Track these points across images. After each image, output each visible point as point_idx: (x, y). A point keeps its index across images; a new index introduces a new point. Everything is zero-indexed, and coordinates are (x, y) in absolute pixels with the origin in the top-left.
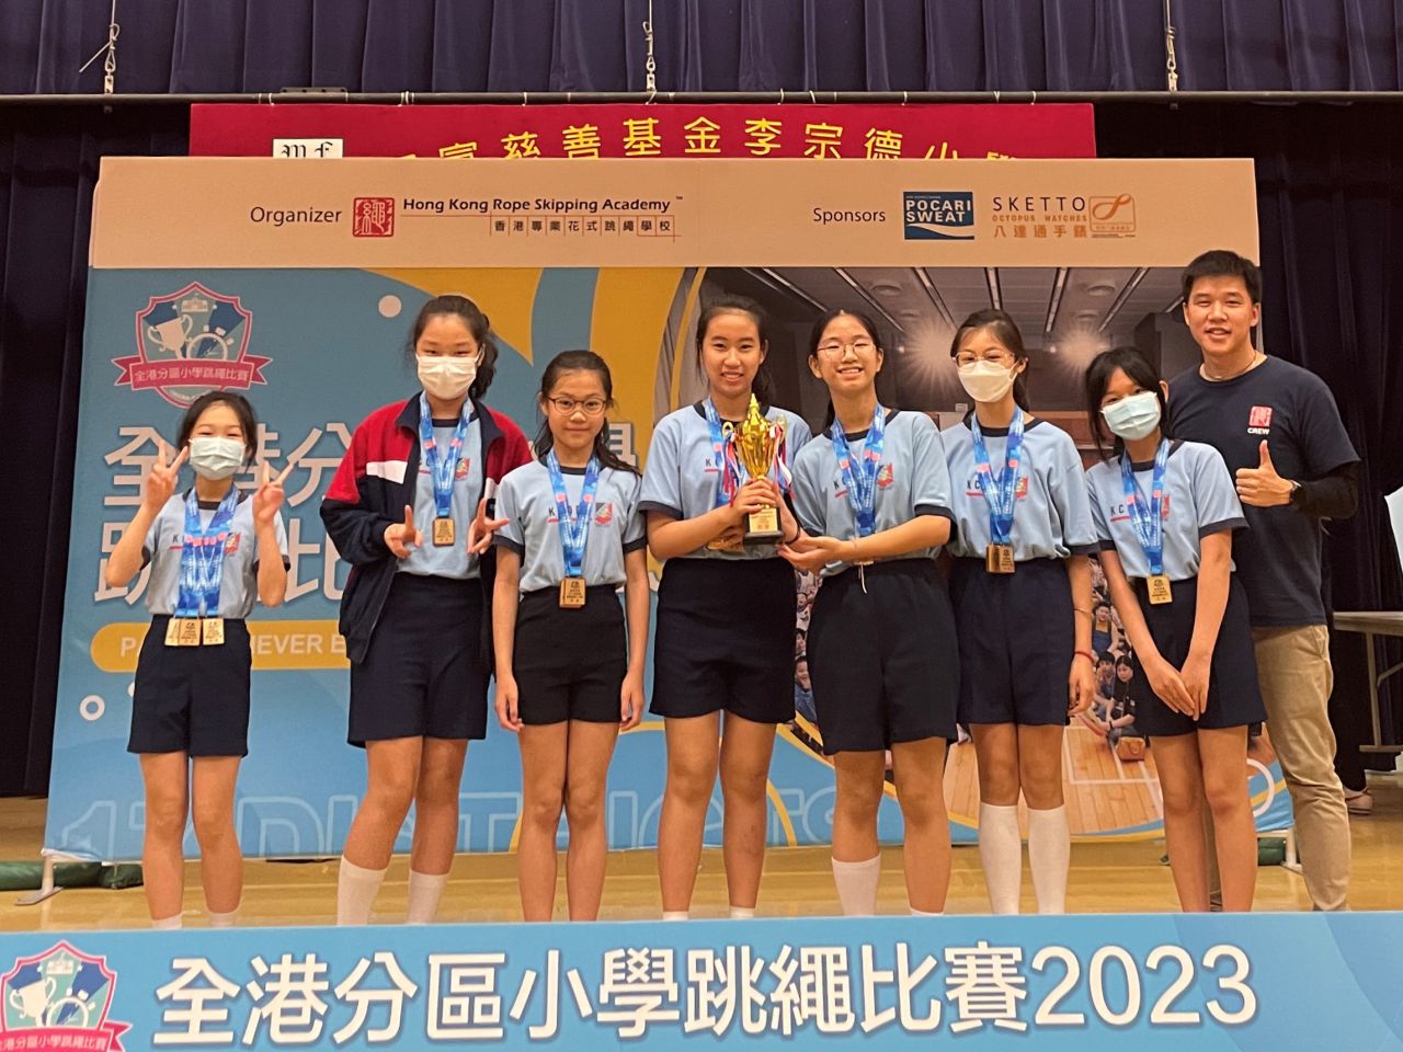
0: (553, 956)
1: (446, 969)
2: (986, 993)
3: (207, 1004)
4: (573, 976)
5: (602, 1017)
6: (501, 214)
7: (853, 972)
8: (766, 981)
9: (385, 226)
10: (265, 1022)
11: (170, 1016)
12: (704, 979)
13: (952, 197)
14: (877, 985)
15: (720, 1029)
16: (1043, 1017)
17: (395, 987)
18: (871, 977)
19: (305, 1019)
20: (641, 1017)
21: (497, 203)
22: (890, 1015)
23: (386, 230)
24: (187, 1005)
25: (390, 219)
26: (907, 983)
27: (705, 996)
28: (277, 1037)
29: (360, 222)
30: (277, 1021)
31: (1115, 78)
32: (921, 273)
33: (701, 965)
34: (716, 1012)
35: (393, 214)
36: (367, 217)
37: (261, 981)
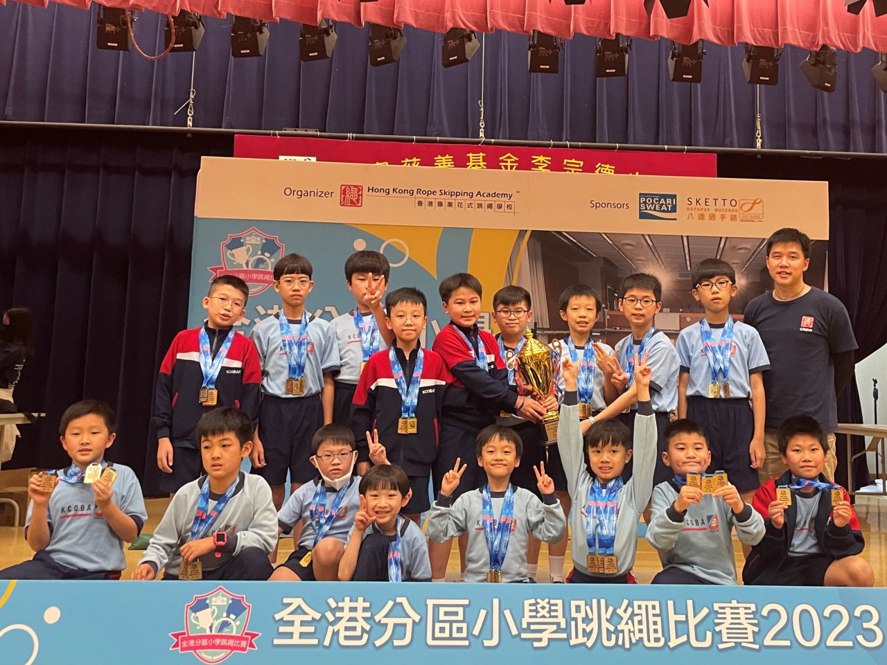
0: (496, 602)
1: (436, 607)
2: (736, 628)
3: (303, 623)
4: (507, 613)
5: (524, 636)
6: (421, 197)
7: (663, 614)
8: (615, 618)
9: (358, 200)
10: (336, 634)
11: (282, 629)
12: (580, 616)
13: (665, 197)
14: (677, 622)
15: (590, 644)
16: (768, 641)
17: (408, 617)
18: (673, 618)
19: (358, 633)
20: (545, 636)
21: (419, 191)
22: (684, 638)
23: (358, 203)
24: (291, 623)
25: (360, 197)
26: (693, 622)
27: (581, 626)
28: (343, 642)
29: (344, 198)
30: (343, 634)
31: (728, 140)
32: (647, 238)
33: (578, 608)
34: (587, 635)
35: (362, 195)
36: (348, 195)
37: (333, 611)
